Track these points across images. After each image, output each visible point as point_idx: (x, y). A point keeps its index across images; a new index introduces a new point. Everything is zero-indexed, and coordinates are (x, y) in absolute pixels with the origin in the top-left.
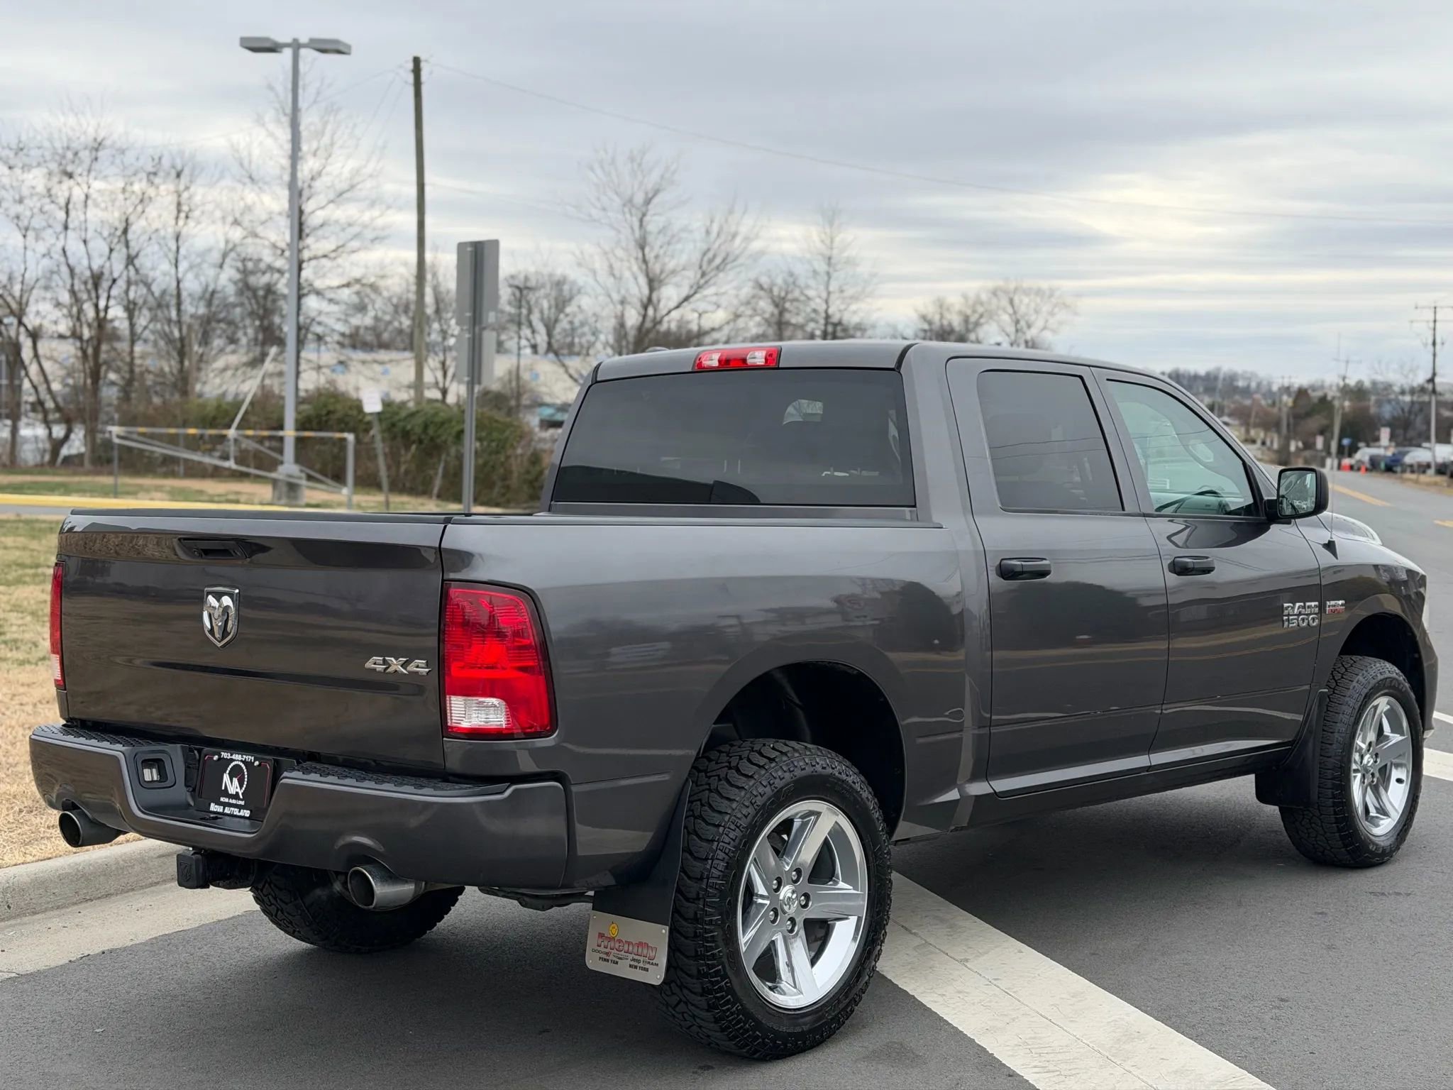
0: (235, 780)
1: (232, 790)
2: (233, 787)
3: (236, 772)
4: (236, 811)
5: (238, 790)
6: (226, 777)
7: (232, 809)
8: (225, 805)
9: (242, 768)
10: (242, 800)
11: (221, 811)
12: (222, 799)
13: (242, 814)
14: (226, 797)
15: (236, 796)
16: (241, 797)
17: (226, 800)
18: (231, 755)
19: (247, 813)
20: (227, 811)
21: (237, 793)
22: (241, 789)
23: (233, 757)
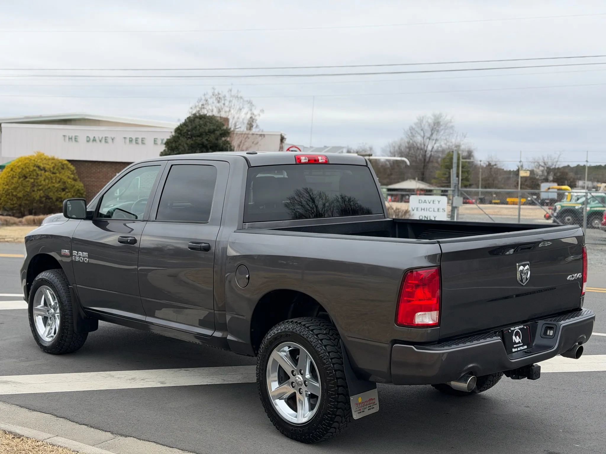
0: (517, 337)
1: (517, 341)
2: (517, 339)
3: (517, 334)
4: (522, 348)
5: (519, 340)
6: (514, 337)
7: (520, 348)
8: (517, 347)
9: (519, 332)
10: (521, 343)
11: (517, 350)
12: (515, 346)
13: (524, 348)
14: (516, 345)
15: (519, 343)
16: (521, 342)
17: (516, 346)
18: (515, 328)
19: (526, 347)
20: (519, 349)
21: (519, 341)
22: (520, 339)
23: (516, 328)
